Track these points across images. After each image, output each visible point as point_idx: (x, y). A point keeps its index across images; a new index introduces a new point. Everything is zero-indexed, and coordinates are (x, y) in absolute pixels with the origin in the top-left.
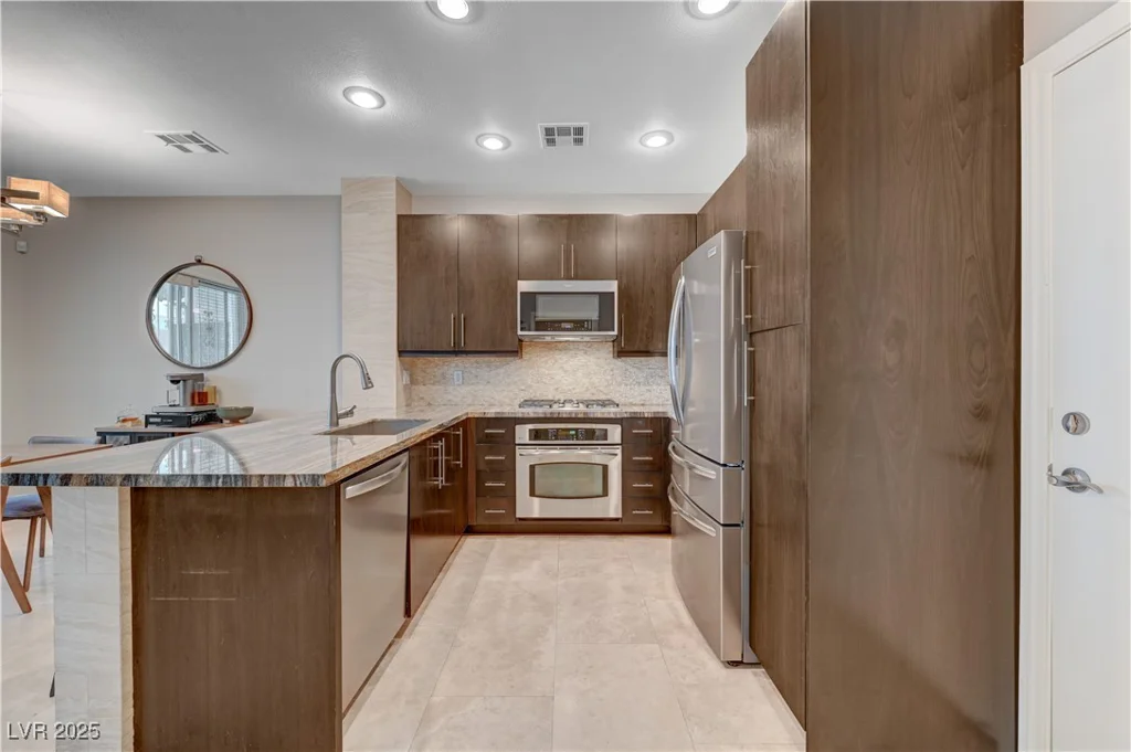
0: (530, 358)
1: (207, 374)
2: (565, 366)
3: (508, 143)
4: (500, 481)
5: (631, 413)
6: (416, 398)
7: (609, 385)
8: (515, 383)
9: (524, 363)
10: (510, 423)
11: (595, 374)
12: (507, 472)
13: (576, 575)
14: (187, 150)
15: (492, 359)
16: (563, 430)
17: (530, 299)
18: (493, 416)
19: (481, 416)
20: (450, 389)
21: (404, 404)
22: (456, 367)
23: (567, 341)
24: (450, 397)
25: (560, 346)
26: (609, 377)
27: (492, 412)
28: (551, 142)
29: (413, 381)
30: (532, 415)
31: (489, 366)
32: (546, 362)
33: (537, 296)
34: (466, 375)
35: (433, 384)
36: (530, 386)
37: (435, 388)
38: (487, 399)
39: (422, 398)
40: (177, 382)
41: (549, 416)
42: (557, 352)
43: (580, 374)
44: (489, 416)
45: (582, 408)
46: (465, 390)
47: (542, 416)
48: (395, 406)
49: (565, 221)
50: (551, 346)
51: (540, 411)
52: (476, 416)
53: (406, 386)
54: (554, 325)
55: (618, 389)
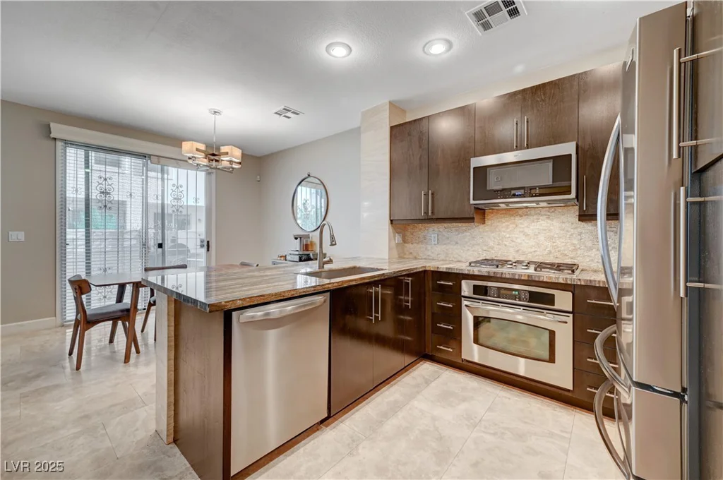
0: (492, 224)
1: (311, 234)
2: (526, 230)
3: (450, 44)
4: (449, 324)
5: (585, 280)
6: (407, 253)
7: (576, 250)
8: (479, 244)
9: (487, 228)
10: (458, 277)
11: (559, 238)
12: (455, 317)
13: (494, 434)
14: (289, 118)
15: (460, 225)
16: (505, 289)
17: (481, 172)
18: (444, 270)
19: (436, 270)
20: (429, 247)
21: (397, 256)
22: (434, 231)
23: (527, 207)
24: (430, 253)
25: (520, 212)
26: (575, 242)
27: (443, 267)
28: (486, 26)
29: (405, 241)
30: (477, 273)
31: (457, 230)
32: (507, 227)
33: (488, 169)
34: (440, 236)
35: (418, 243)
36: (492, 248)
37: (420, 245)
38: (455, 256)
39: (411, 253)
40: (296, 239)
41: (492, 275)
42: (517, 218)
43: (541, 238)
44: (441, 270)
45: (531, 271)
46: (439, 249)
47: (486, 274)
48: (387, 258)
49: (519, 96)
50: (510, 212)
51: (484, 270)
52: (432, 269)
53: (398, 245)
54: (505, 193)
55: (589, 253)
